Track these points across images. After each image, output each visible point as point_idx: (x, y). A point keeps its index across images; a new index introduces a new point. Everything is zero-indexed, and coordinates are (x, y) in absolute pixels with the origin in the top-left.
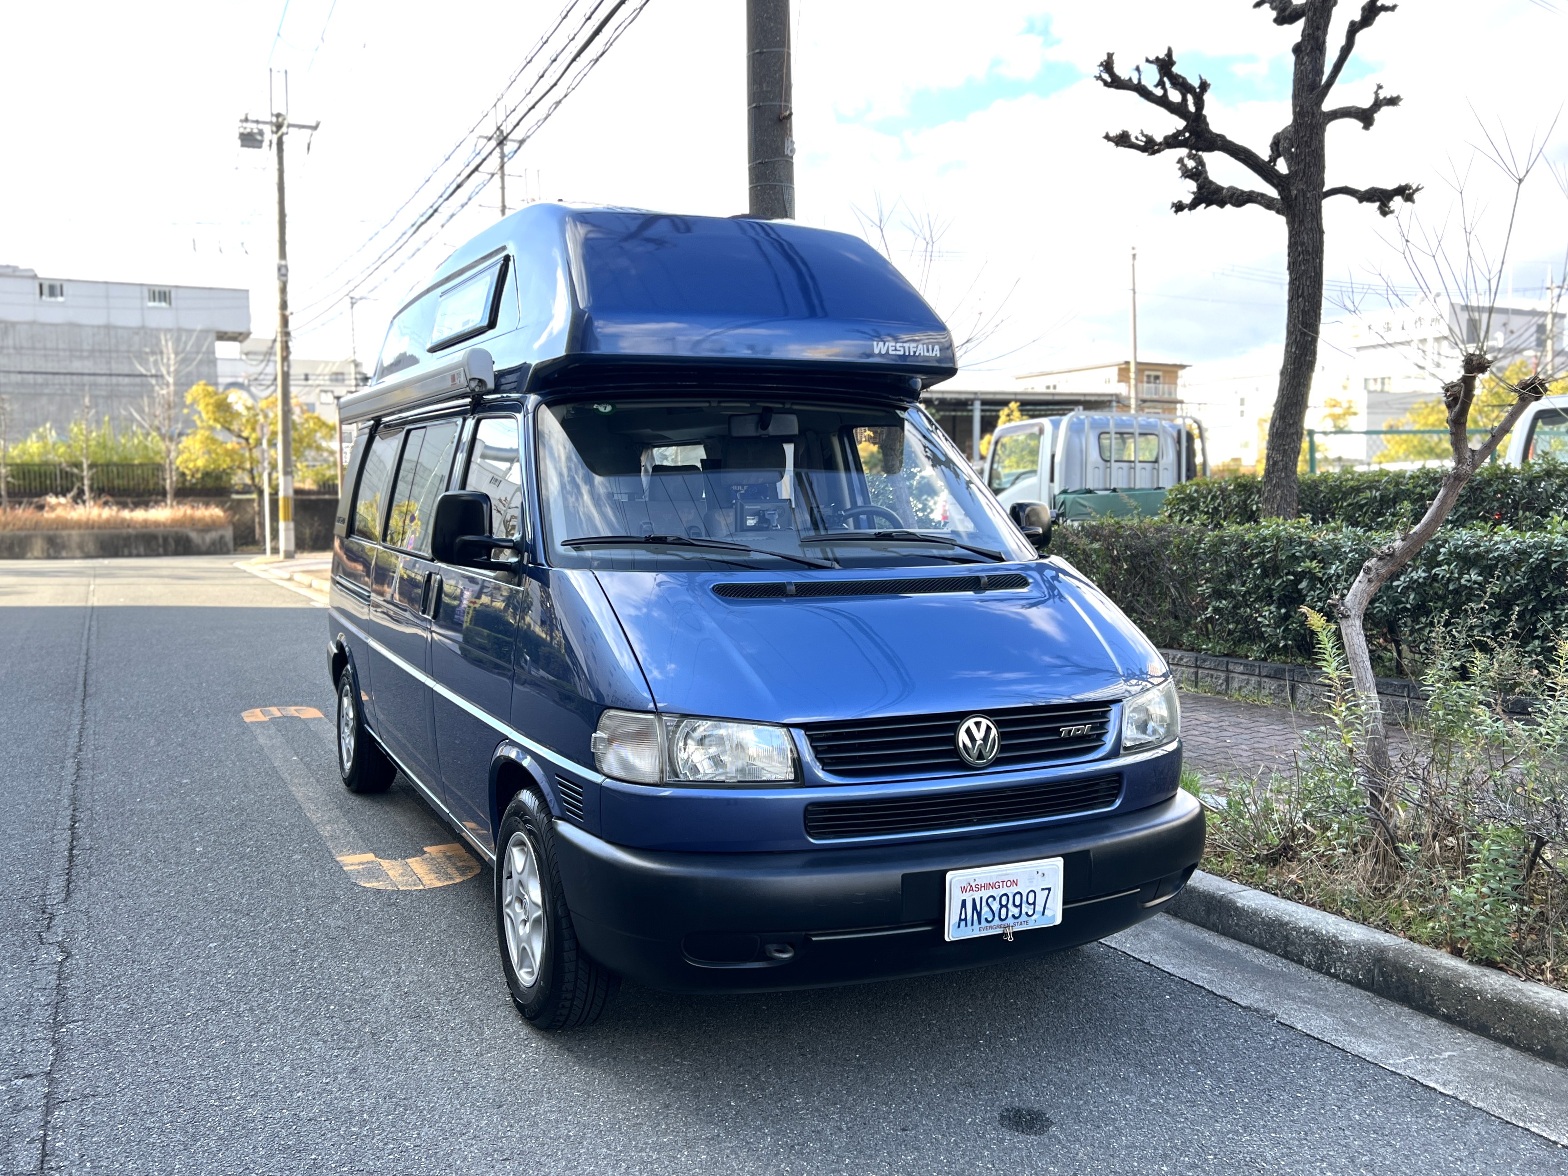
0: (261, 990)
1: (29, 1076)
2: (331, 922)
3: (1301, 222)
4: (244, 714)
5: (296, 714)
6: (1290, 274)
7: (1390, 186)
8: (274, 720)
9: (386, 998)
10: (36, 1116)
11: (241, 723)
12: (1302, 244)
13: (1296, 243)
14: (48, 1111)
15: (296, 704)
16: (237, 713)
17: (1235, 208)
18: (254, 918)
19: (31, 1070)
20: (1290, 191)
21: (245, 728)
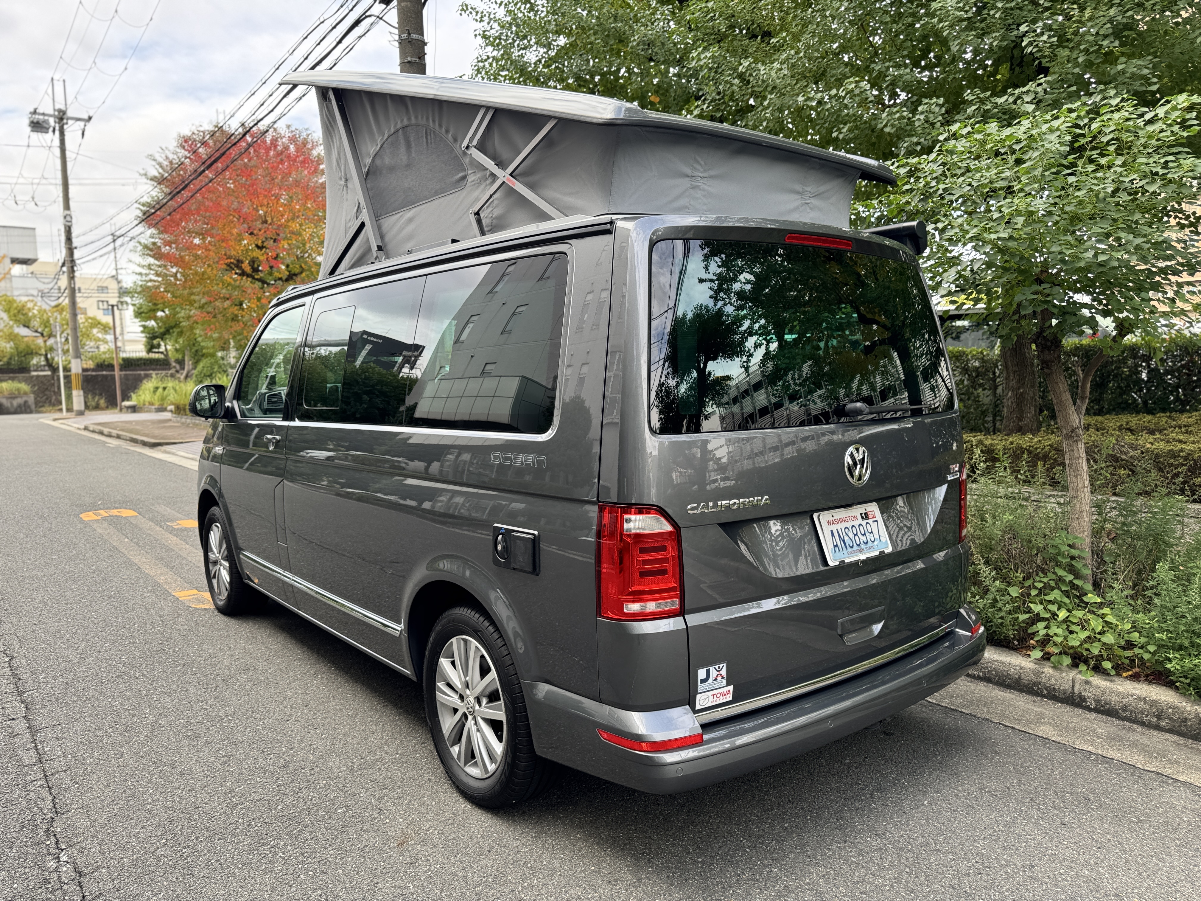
0: (147, 665)
1: (13, 719)
2: (179, 627)
4: (81, 516)
5: (118, 514)
8: (104, 519)
9: (226, 662)
10: (27, 737)
11: (82, 521)
14: (33, 735)
15: (117, 508)
16: (76, 516)
18: (129, 629)
19: (13, 716)
21: (86, 524)
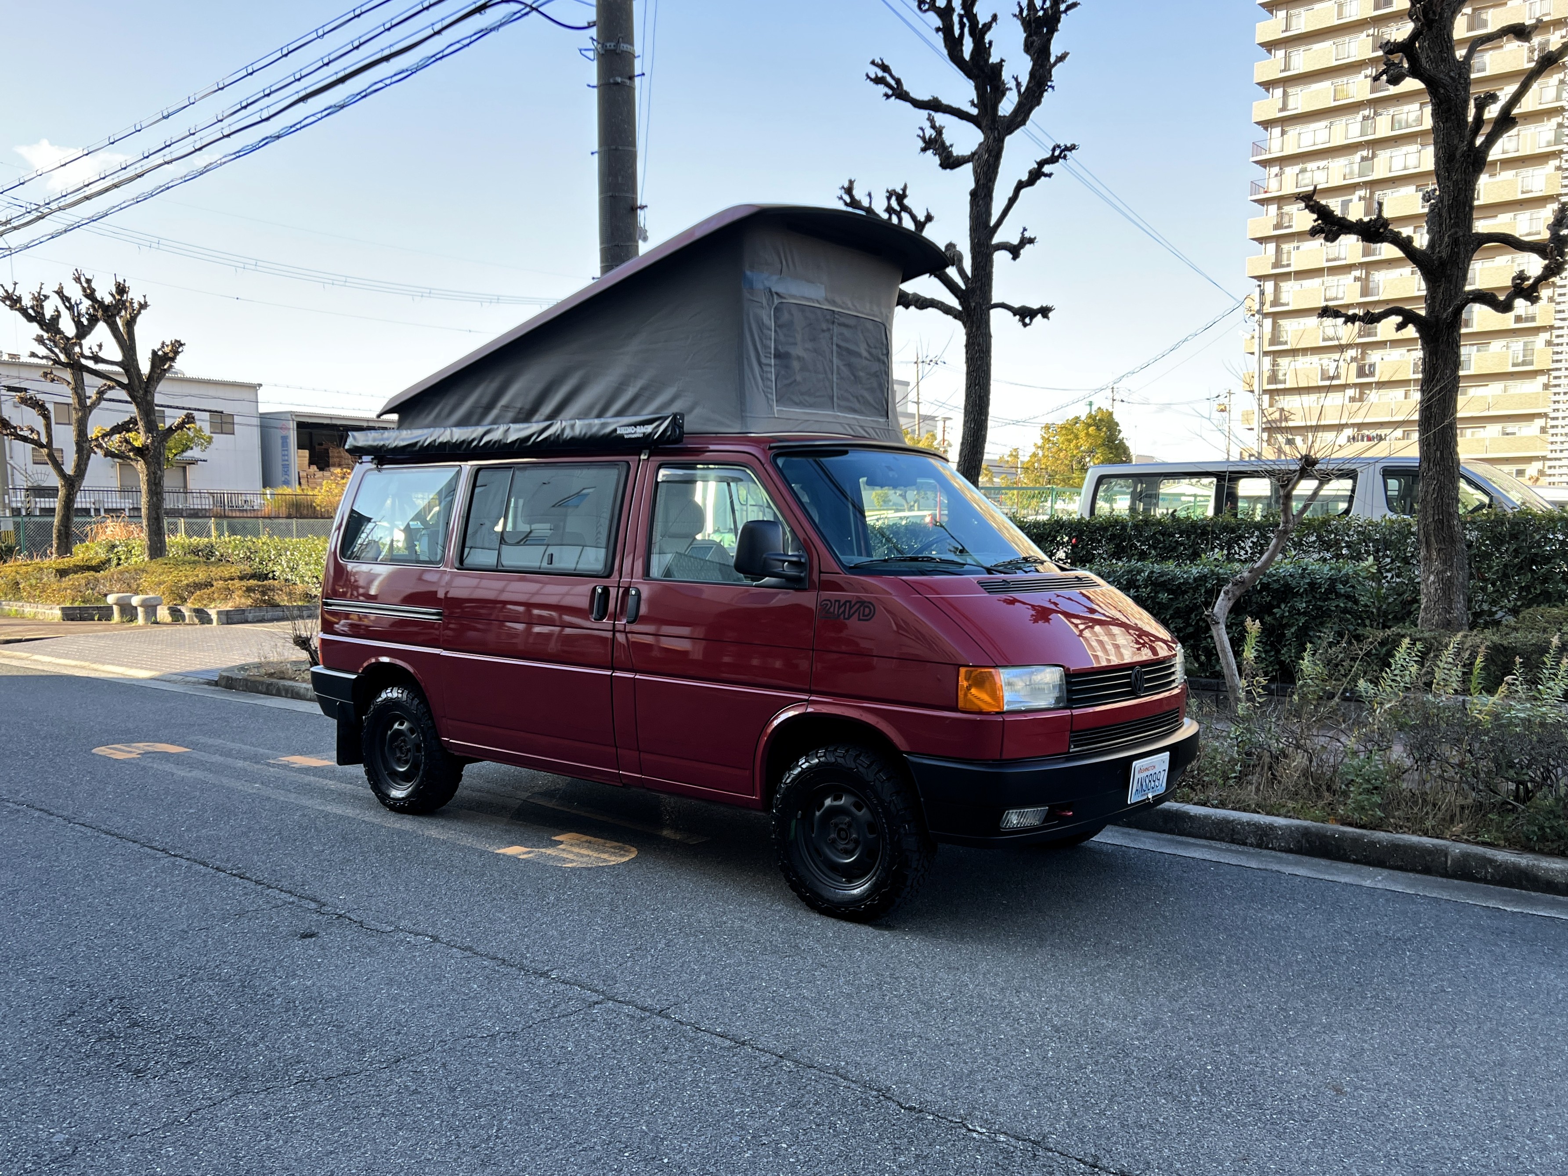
3: (978, 328)
6: (968, 367)
7: (1035, 306)
12: (979, 345)
13: (973, 344)
15: (133, 741)
17: (918, 311)
20: (970, 303)
